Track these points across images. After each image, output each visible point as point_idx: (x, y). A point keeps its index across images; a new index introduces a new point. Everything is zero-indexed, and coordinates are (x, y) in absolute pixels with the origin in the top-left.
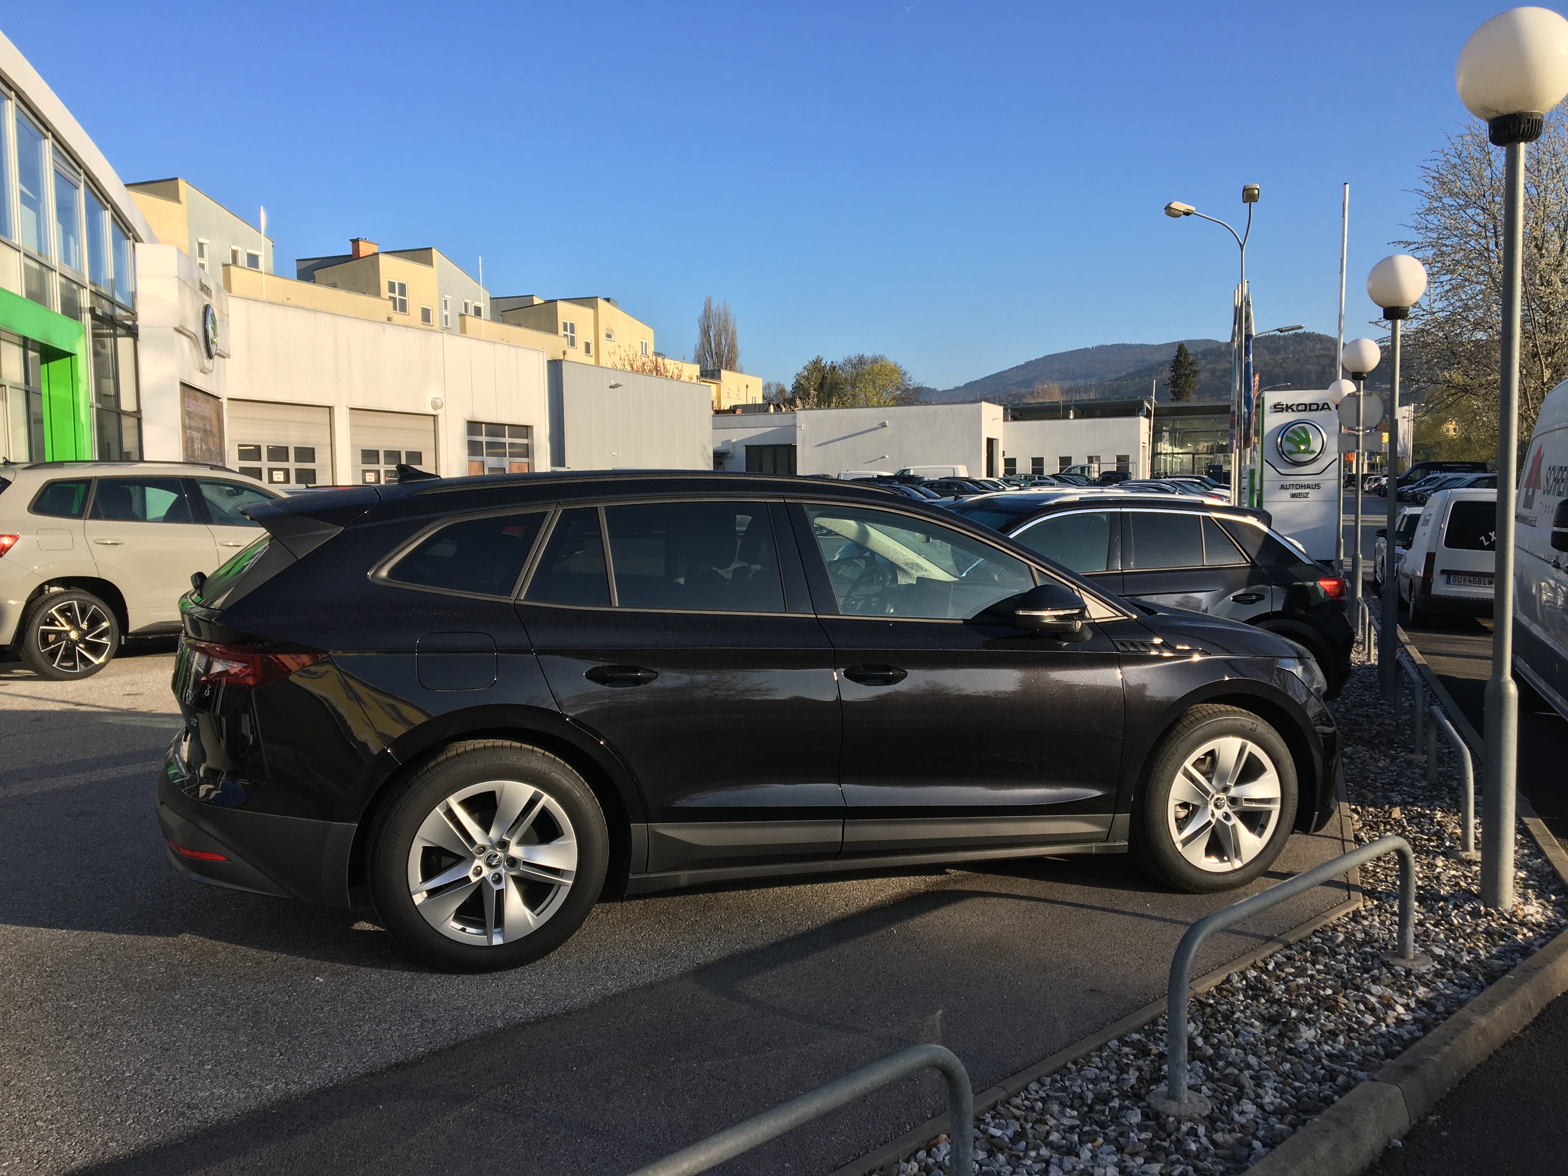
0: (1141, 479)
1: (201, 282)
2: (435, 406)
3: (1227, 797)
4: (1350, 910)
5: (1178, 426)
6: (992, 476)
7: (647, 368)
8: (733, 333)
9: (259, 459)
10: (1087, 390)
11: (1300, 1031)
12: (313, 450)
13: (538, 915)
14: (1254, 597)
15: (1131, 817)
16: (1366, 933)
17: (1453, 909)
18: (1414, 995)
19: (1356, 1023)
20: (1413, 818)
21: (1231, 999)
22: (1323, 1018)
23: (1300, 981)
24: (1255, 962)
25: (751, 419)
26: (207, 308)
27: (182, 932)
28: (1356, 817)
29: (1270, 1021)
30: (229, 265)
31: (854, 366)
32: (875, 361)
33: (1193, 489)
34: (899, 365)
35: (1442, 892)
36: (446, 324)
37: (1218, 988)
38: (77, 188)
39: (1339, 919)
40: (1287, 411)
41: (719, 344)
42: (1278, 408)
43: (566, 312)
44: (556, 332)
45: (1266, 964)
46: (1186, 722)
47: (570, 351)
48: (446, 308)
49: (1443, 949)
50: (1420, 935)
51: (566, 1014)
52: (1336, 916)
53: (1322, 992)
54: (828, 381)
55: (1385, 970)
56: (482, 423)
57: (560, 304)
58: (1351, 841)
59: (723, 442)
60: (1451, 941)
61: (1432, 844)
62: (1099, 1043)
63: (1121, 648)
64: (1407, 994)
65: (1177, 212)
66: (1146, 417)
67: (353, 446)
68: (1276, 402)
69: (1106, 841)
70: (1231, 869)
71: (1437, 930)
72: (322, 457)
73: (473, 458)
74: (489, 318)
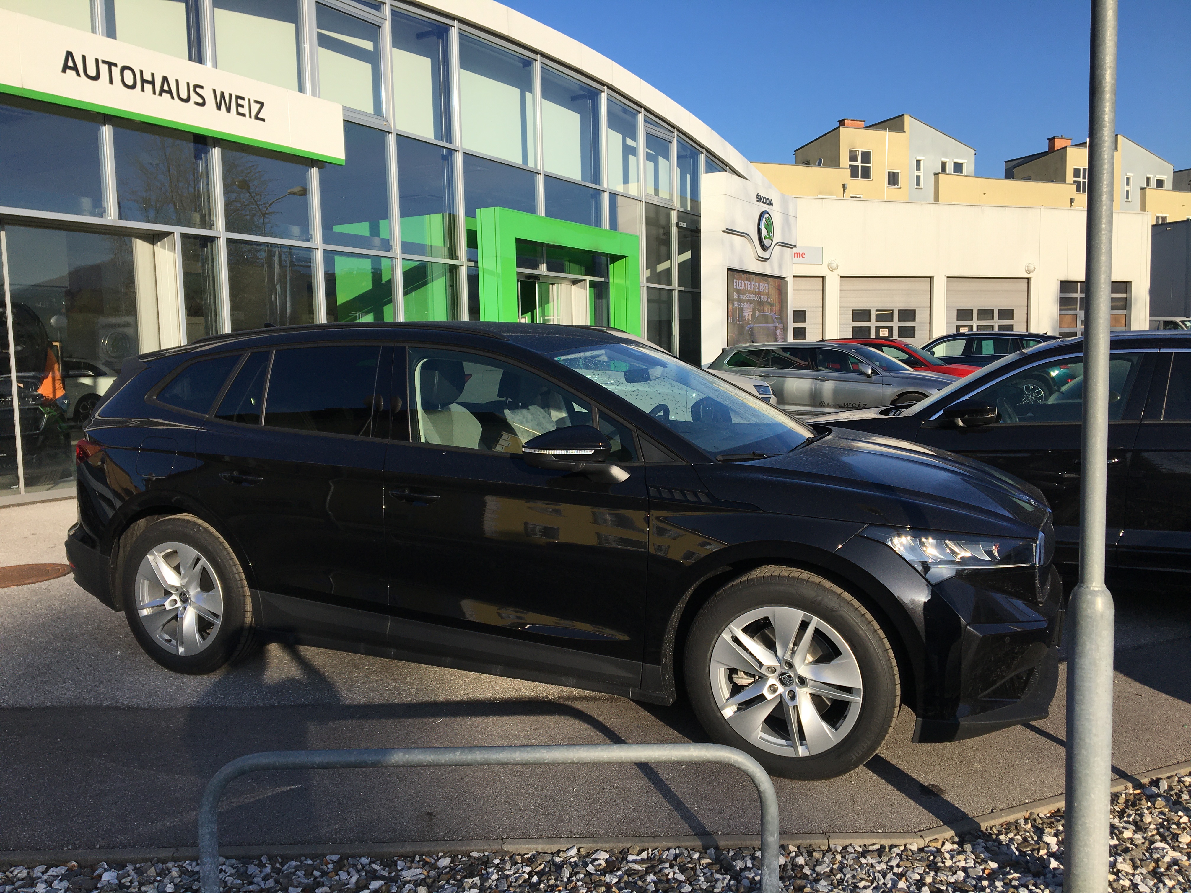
2: (1029, 272)
3: (795, 674)
9: (869, 320)
12: (914, 312)
13: (204, 641)
26: (763, 214)
30: (939, 173)
36: (1127, 198)
38: (670, 142)
48: (1128, 184)
56: (1076, 282)
67: (949, 307)
69: (641, 688)
70: (793, 755)
72: (921, 317)
73: (1064, 312)
74: (1171, 188)
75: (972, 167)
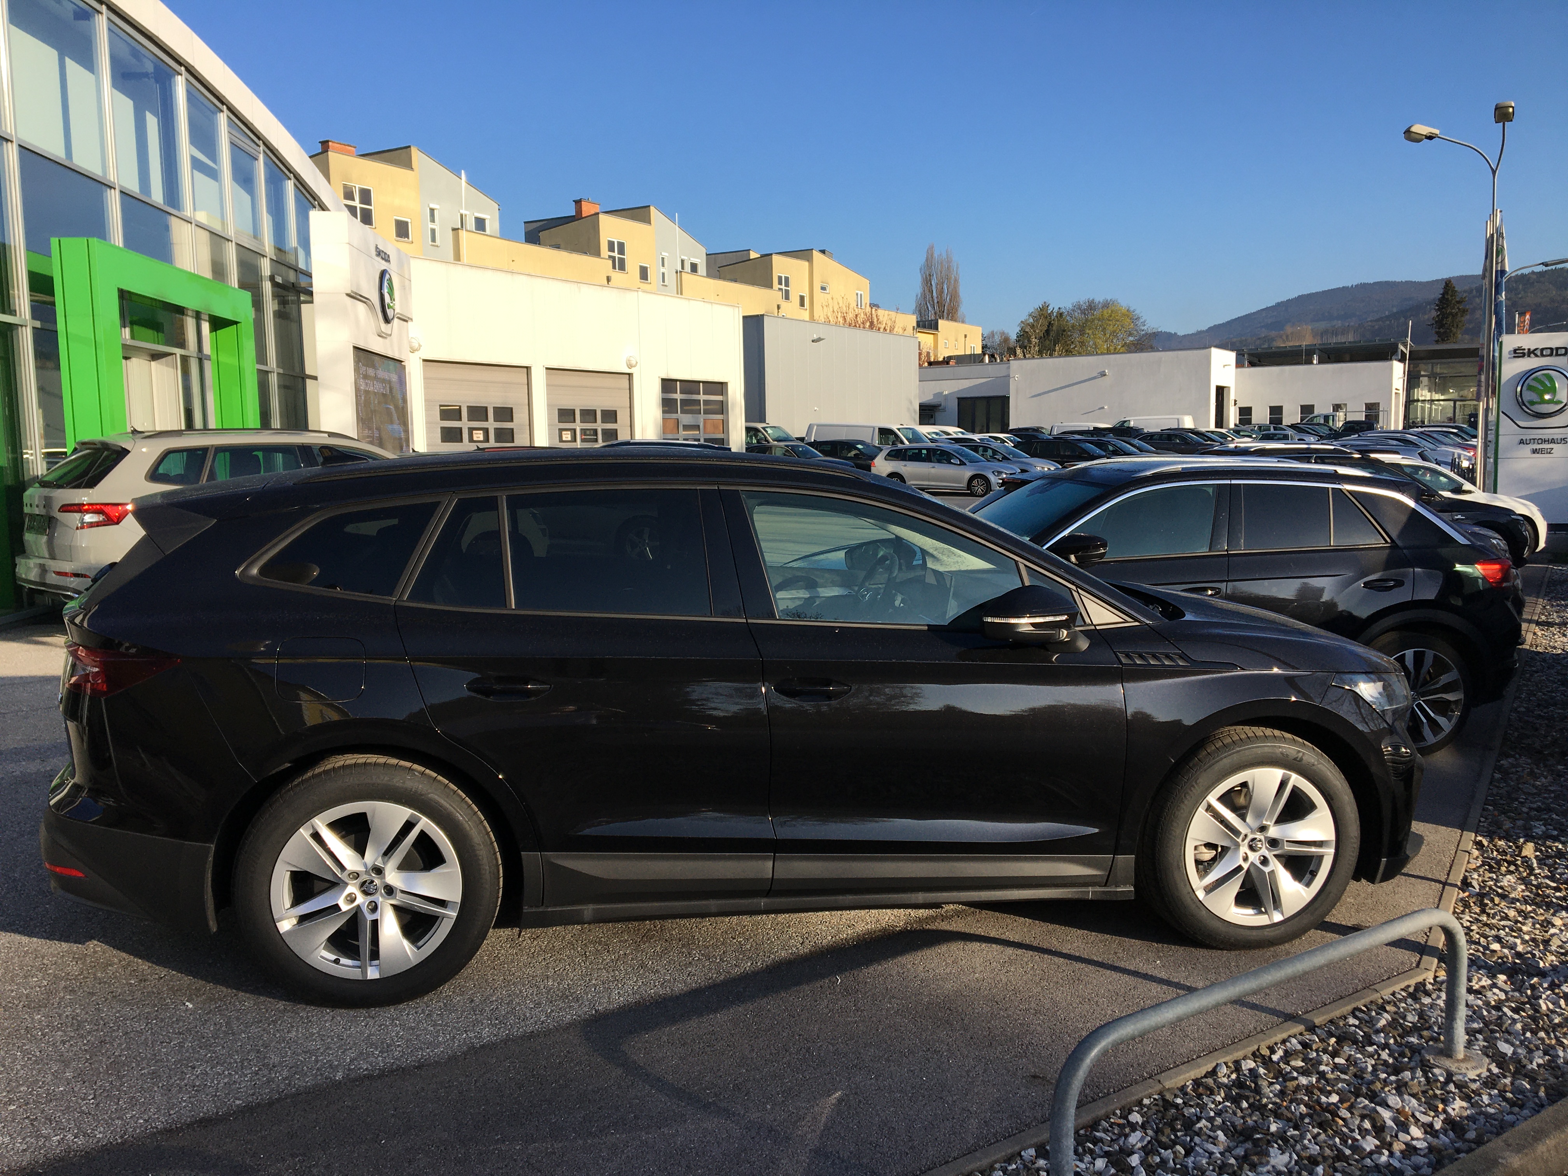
0: (1392, 429)
1: (377, 248)
2: (630, 366)
3: (1266, 838)
4: (1412, 982)
5: (1438, 369)
6: (1222, 427)
7: (860, 320)
8: (956, 280)
9: (460, 419)
10: (1344, 331)
11: (1269, 1156)
12: (511, 410)
13: (419, 948)
14: (1392, 583)
15: (1137, 860)
16: (1421, 1015)
17: (1547, 989)
18: (1445, 1111)
19: (1350, 1148)
20: (1549, 857)
21: (1205, 1099)
22: (1309, 1136)
23: (1304, 1080)
24: (1258, 1050)
25: (964, 370)
26: (383, 273)
27: (91, 938)
28: (1476, 853)
29: (1239, 1134)
30: (458, 229)
31: (1083, 312)
32: (1106, 305)
33: (1446, 440)
34: (1132, 309)
35: (1541, 964)
36: (664, 281)
37: (1197, 1082)
38: (256, 159)
39: (1393, 994)
40: (1529, 356)
41: (941, 292)
42: (1518, 353)
43: (781, 265)
44: (770, 286)
45: (1273, 1051)
46: (1211, 748)
47: (784, 304)
48: (663, 265)
49: (1512, 1045)
50: (1491, 1022)
51: (417, 1068)
52: (1391, 990)
53: (1324, 1099)
54: (1054, 328)
55: (1419, 1073)
56: (676, 380)
57: (776, 259)
58: (1456, 886)
59: (934, 395)
60: (1528, 1035)
61: (1558, 894)
62: (1010, 1151)
63: (1124, 661)
64: (1435, 1110)
65: (1420, 137)
66: (1400, 361)
67: (550, 406)
68: (1516, 346)
69: (1105, 885)
70: (1268, 922)
71: (1516, 1017)
72: (520, 417)
73: (668, 416)
74: (705, 274)
75: (497, 225)
